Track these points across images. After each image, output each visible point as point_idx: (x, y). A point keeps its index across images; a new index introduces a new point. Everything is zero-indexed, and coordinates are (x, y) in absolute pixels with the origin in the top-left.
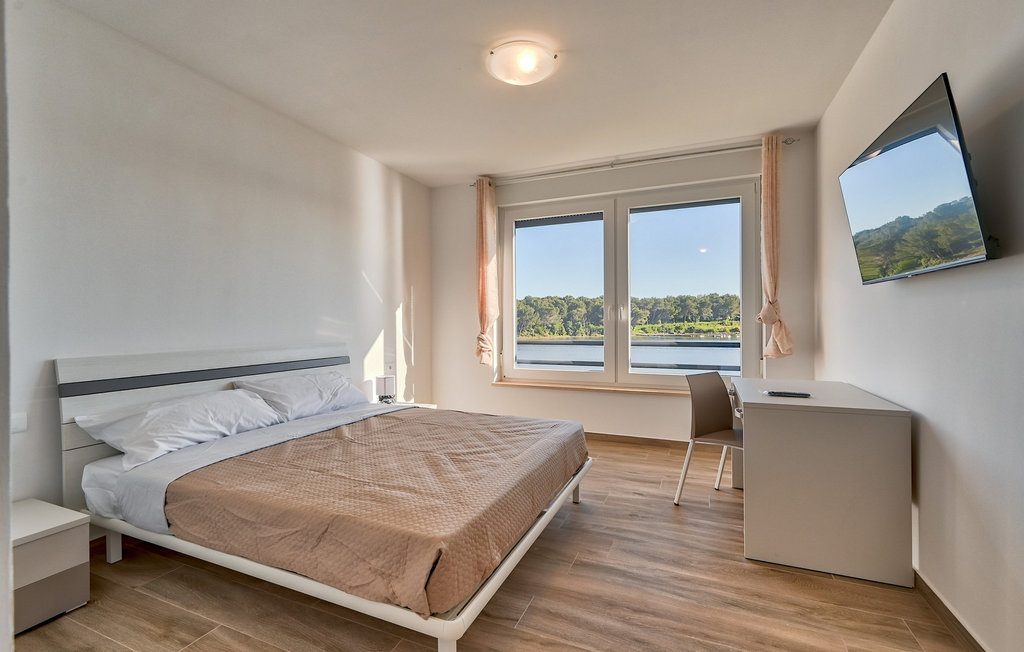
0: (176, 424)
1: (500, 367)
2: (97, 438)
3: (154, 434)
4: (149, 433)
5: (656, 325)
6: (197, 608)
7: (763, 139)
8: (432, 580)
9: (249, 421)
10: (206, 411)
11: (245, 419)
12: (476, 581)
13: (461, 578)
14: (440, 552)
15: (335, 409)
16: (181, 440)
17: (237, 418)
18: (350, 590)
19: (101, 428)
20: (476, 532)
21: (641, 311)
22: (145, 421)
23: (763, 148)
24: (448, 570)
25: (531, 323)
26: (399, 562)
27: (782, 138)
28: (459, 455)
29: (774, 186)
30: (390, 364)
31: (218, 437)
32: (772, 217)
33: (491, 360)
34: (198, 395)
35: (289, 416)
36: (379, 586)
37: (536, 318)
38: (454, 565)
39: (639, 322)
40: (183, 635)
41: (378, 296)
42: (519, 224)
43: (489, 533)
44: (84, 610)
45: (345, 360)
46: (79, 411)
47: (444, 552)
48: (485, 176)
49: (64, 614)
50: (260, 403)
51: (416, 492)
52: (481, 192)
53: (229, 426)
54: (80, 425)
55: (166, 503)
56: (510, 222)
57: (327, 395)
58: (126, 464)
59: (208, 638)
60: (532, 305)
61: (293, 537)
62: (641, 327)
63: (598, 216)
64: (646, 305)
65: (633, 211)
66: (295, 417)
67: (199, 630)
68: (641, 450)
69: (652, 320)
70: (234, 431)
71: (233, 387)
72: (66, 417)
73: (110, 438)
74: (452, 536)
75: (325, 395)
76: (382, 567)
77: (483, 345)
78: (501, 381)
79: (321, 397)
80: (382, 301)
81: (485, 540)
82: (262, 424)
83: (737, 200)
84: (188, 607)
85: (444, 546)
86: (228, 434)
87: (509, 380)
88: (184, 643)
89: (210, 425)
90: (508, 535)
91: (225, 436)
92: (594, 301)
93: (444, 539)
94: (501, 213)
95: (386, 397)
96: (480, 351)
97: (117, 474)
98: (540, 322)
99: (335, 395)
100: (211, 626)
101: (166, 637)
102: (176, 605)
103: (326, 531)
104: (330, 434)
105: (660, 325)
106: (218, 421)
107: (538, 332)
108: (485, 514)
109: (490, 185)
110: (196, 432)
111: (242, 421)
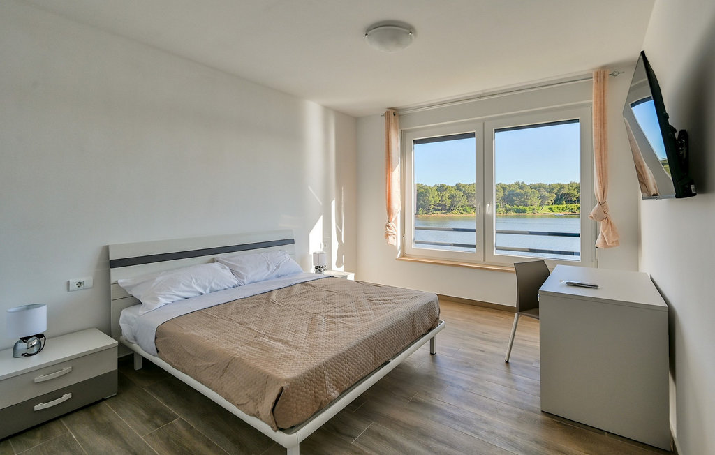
0: (172, 287)
1: (403, 246)
2: (130, 293)
3: (158, 293)
4: (156, 292)
5: (561, 206)
6: (171, 405)
7: (594, 73)
8: (277, 407)
9: (218, 285)
10: (192, 278)
11: (215, 283)
12: (313, 409)
13: (299, 407)
14: (282, 389)
15: (278, 276)
16: (173, 297)
17: (210, 283)
18: (238, 406)
19: (131, 287)
20: (315, 377)
21: (548, 195)
22: (154, 284)
23: (594, 80)
24: (288, 401)
25: (460, 204)
26: (261, 392)
27: (609, 72)
28: (333, 317)
29: (602, 110)
30: (327, 243)
31: (198, 295)
32: (601, 136)
33: (395, 241)
34: (190, 266)
35: (245, 281)
36: (251, 406)
37: (464, 201)
38: (293, 398)
39: (546, 203)
40: (158, 421)
41: (319, 200)
42: (417, 142)
43: (327, 377)
44: (114, 399)
45: (292, 241)
46: (121, 276)
47: (285, 389)
48: (391, 108)
49: (103, 400)
50: (227, 273)
51: (288, 345)
52: (388, 120)
53: (205, 288)
54: (121, 285)
55: (156, 338)
56: (410, 141)
57: (272, 267)
58: (140, 311)
59: (171, 424)
60: (461, 190)
61: (212, 368)
62: (549, 207)
63: (472, 135)
64: (553, 189)
65: (496, 131)
66: (249, 281)
67: (167, 418)
68: (499, 315)
69: (558, 201)
70: (208, 291)
71: (213, 261)
72: (113, 281)
73: (135, 293)
74: (293, 378)
75: (271, 267)
76: (253, 394)
77: (389, 230)
78: (404, 256)
79: (268, 268)
80: (321, 203)
81: (322, 382)
82: (226, 287)
83: (577, 121)
84: (167, 403)
85: (286, 385)
86: (204, 293)
87: (409, 256)
88: (157, 426)
89: (192, 287)
90: (344, 378)
91: (202, 294)
92: (510, 186)
93: (287, 380)
94: (404, 135)
95: (320, 267)
96: (387, 235)
97: (135, 316)
98: (467, 203)
99: (278, 267)
100: (175, 417)
101: (149, 421)
102: (160, 401)
103: (227, 366)
104: (263, 296)
105: (564, 206)
106: (198, 285)
107: (465, 210)
108: (326, 363)
109: (395, 115)
110: (183, 292)
111: (213, 285)
